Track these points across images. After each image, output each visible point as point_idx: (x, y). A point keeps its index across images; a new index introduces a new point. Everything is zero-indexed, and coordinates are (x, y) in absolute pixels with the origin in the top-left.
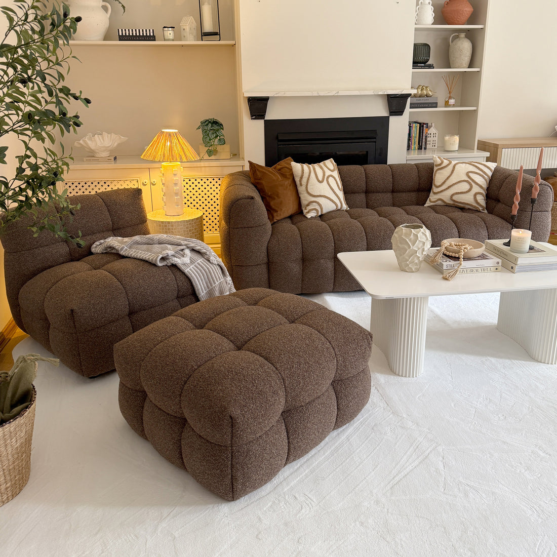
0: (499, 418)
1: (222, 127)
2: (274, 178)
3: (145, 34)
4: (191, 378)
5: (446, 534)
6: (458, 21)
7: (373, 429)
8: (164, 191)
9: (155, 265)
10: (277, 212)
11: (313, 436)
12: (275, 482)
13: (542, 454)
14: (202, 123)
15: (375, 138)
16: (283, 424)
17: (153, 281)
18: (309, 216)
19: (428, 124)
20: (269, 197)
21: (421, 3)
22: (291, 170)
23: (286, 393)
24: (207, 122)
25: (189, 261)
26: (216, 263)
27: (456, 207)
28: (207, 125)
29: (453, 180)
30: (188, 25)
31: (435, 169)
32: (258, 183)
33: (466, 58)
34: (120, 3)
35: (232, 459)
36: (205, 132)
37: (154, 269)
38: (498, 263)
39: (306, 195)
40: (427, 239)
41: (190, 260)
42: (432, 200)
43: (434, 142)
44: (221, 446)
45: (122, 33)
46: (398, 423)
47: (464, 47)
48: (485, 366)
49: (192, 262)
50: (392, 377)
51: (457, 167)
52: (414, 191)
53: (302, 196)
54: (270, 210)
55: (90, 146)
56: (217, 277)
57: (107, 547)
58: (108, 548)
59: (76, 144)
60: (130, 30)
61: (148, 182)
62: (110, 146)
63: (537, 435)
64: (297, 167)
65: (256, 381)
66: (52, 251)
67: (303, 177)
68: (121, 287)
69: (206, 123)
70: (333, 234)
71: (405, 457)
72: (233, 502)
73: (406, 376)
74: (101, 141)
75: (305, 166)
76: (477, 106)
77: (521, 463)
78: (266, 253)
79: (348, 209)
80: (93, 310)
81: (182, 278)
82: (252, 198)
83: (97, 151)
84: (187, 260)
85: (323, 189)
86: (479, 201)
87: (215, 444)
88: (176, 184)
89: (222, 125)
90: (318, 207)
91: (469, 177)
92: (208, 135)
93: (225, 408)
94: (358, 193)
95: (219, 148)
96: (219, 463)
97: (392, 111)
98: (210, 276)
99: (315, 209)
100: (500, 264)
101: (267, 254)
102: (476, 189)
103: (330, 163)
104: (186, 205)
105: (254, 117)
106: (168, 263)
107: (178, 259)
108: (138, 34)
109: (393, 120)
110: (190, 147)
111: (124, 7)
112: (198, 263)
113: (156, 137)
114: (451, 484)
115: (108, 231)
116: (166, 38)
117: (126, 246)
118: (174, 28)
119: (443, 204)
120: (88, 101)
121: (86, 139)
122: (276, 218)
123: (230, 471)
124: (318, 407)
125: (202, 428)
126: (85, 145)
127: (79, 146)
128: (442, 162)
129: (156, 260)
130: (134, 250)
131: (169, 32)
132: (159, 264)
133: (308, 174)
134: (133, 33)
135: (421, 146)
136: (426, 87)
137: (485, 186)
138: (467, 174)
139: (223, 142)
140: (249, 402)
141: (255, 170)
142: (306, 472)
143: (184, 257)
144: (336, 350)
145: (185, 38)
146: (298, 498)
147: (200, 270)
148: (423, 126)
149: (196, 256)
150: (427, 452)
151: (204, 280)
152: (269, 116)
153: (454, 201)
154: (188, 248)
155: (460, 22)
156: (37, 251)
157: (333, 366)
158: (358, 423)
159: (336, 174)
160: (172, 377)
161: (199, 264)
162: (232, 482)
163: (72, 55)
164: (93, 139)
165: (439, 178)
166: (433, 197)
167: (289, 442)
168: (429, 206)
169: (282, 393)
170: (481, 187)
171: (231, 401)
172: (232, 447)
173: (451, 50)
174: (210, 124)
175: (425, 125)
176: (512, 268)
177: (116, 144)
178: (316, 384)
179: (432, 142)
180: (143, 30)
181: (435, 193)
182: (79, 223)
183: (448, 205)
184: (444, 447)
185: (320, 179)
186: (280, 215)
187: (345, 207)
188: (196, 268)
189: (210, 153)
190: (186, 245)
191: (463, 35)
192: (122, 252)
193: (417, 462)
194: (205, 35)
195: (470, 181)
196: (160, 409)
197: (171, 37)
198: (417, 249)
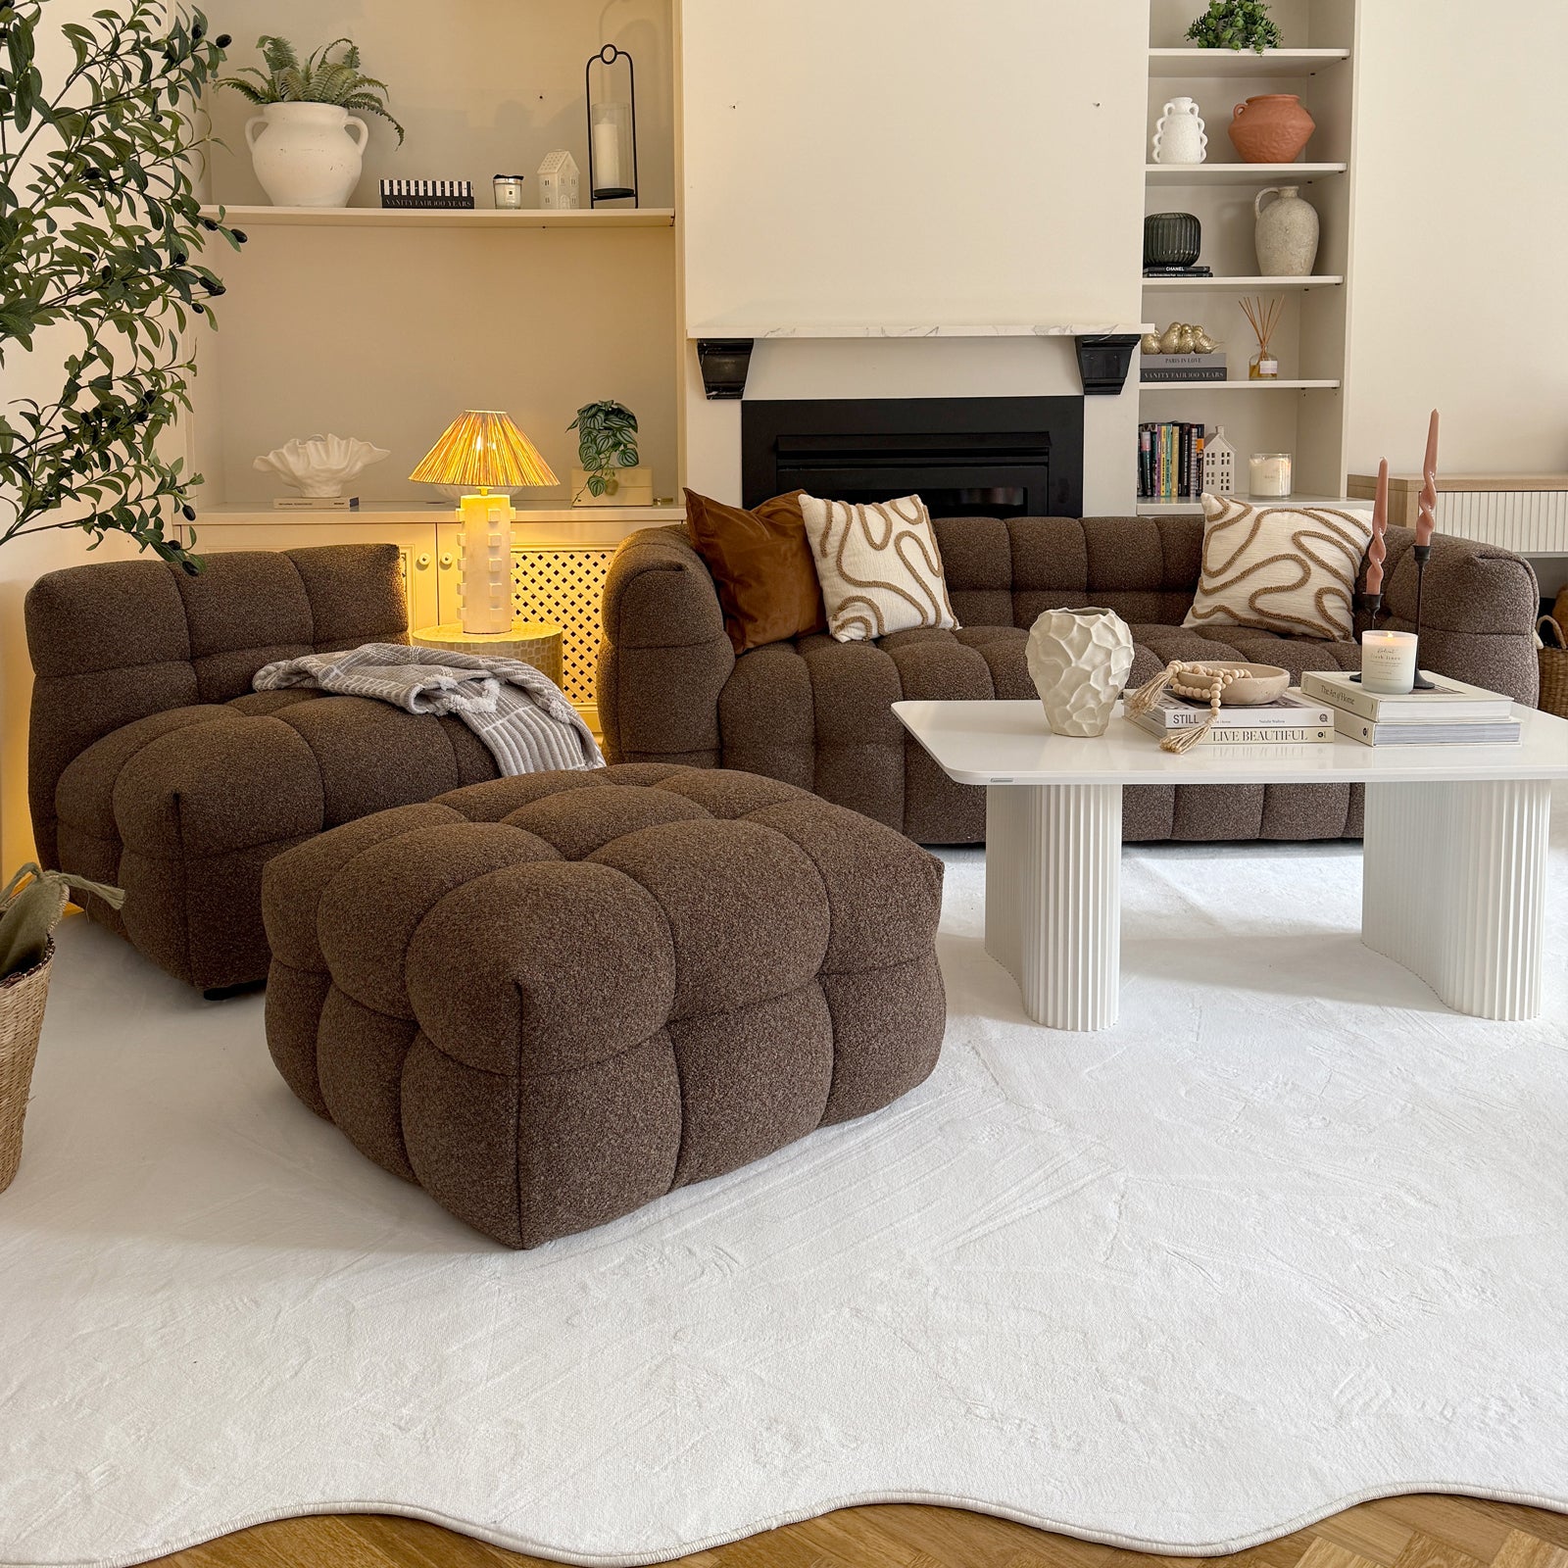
0: (1310, 1124)
1: (632, 422)
2: (751, 532)
3: (448, 194)
4: (436, 909)
5: (1087, 1348)
6: (1274, 154)
7: (941, 1129)
8: (462, 566)
9: (403, 710)
10: (756, 621)
11: (757, 1104)
12: (645, 1219)
13: (1412, 1202)
14: (581, 412)
15: (1047, 454)
16: (671, 1052)
17: (393, 746)
18: (844, 636)
19: (1202, 426)
20: (738, 581)
21: (1170, 110)
22: (799, 516)
23: (677, 962)
24: (594, 410)
25: (493, 708)
26: (566, 718)
27: (1267, 630)
28: (594, 416)
29: (1256, 553)
30: (559, 172)
31: (1208, 526)
32: (708, 546)
33: (1303, 250)
34: (391, 119)
35: (518, 1111)
36: (588, 437)
37: (400, 720)
38: (1324, 718)
39: (838, 580)
40: (1118, 643)
41: (498, 704)
42: (1201, 611)
43: (1225, 478)
44: (494, 1075)
45: (391, 190)
46: (1015, 1120)
47: (1297, 220)
48: (1301, 1018)
49: (502, 710)
50: (1026, 1028)
51: (1266, 520)
52: (1149, 589)
53: (825, 585)
54: (735, 618)
55: (292, 466)
56: (567, 755)
57: (177, 1317)
58: (180, 1319)
59: (257, 464)
60: (412, 184)
61: (431, 559)
62: (343, 469)
63: (1411, 1164)
64: (813, 507)
65: (597, 916)
66: (151, 679)
67: (831, 533)
68: (308, 752)
69: (591, 411)
70: (901, 677)
71: (1014, 1190)
72: (522, 1253)
73: (1064, 1028)
74: (320, 456)
75: (838, 507)
76: (1340, 377)
77: (1345, 1218)
78: (714, 721)
79: (959, 628)
80: (230, 801)
81: (472, 748)
82: (680, 568)
83: (309, 481)
84: (488, 704)
85: (885, 566)
86: (1330, 612)
87: (480, 1071)
88: (494, 549)
89: (634, 418)
90: (868, 614)
91: (1300, 547)
92: (594, 441)
93: (506, 964)
94: (991, 589)
95: (623, 476)
96: (485, 1121)
97: (1088, 381)
98: (547, 751)
99: (861, 619)
100: (1331, 722)
101: (719, 722)
102: (1320, 579)
103: (910, 506)
104: (521, 617)
105: (714, 393)
106: (439, 708)
107: (464, 700)
108: (430, 193)
109: (1096, 408)
110: (534, 455)
111: (400, 130)
112: (517, 715)
113: (450, 428)
114: (1130, 1249)
115: (305, 643)
116: (500, 202)
117: (339, 668)
118: (521, 178)
119: (1230, 621)
120: (240, 237)
121: (284, 451)
122: (753, 638)
123: (511, 1146)
124: (773, 1023)
125: (447, 1027)
126: (278, 464)
127: (263, 468)
128: (1226, 509)
129: (407, 696)
130: (356, 677)
131: (509, 188)
132: (413, 706)
133: (842, 526)
134: (417, 191)
135: (1188, 486)
136: (1194, 329)
137: (1347, 570)
138: (1295, 539)
139: (632, 460)
140: (571, 958)
141: (702, 514)
142: (734, 1204)
143: (481, 695)
144: (831, 881)
145: (548, 203)
146: (698, 1254)
147: (521, 732)
148: (1189, 433)
149: (512, 698)
150: (1081, 1182)
151: (529, 760)
152: (754, 391)
153: (1260, 612)
154: (495, 676)
155: (1279, 157)
156: (114, 675)
157: (819, 918)
158: (902, 1115)
159: (924, 531)
160: (389, 908)
161: (520, 719)
162: (518, 1180)
163: (213, 135)
164: (300, 450)
165: (1216, 551)
166: (1202, 604)
167: (684, 1106)
168: (1191, 629)
169: (664, 957)
170: (1335, 573)
171: (522, 950)
172: (520, 1076)
173: (1259, 232)
174: (601, 415)
175: (1194, 430)
176: (1365, 732)
177: (359, 465)
178: (766, 954)
179: (1218, 478)
180: (443, 184)
181: (1207, 593)
182: (229, 615)
183: (1243, 625)
184: (1130, 1175)
185: (878, 540)
186: (764, 630)
187: (948, 620)
188: (510, 727)
189: (597, 486)
190: (489, 668)
191: (1290, 191)
192: (327, 681)
193: (1046, 1201)
194: (600, 198)
195: (1303, 557)
196: (356, 1003)
197: (514, 199)
198: (1088, 668)
